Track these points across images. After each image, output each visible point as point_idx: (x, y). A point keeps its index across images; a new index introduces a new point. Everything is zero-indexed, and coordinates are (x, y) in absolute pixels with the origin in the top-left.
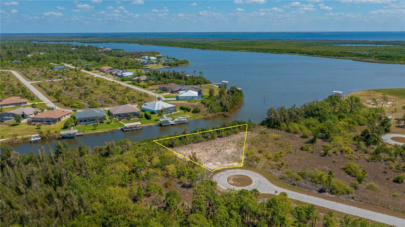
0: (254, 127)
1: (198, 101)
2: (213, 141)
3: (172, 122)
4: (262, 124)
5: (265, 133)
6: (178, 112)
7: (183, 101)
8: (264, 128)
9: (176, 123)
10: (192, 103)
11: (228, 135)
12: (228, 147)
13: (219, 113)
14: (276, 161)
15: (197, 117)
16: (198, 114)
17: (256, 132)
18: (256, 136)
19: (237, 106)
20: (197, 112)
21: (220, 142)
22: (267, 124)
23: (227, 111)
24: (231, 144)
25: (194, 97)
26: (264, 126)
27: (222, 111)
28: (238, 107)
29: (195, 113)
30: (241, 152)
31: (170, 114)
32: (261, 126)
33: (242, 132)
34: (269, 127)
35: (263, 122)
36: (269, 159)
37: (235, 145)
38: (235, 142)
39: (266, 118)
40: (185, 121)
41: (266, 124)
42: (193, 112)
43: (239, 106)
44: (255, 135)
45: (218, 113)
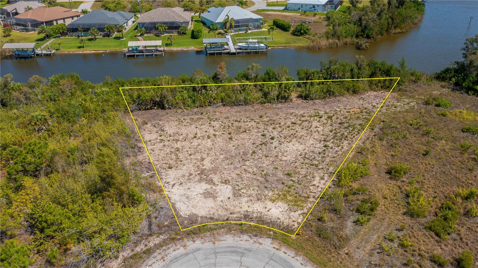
0: (415, 82)
1: (322, 14)
2: (280, 105)
3: (232, 49)
4: (440, 77)
5: (438, 105)
6: (263, 29)
7: (292, 12)
8: (443, 87)
9: (238, 51)
10: (306, 17)
11: (329, 93)
12: (304, 132)
13: (348, 40)
14: (437, 235)
15: (295, 42)
16: (301, 37)
17: (413, 97)
18: (407, 111)
19: (398, 30)
20: (302, 34)
21: (291, 114)
22: (454, 79)
23: (368, 37)
24: (318, 124)
25: (316, 7)
26: (443, 83)
27: (357, 37)
28: (399, 33)
29: (297, 35)
30: (328, 159)
31: (243, 32)
32: (436, 82)
33: (375, 91)
34: (458, 86)
35: (447, 71)
36: (411, 214)
37: (327, 129)
38: (334, 118)
39: (457, 63)
40: (259, 48)
41: (454, 76)
42: (294, 34)
43: (404, 30)
44: (407, 107)
45: (345, 40)
